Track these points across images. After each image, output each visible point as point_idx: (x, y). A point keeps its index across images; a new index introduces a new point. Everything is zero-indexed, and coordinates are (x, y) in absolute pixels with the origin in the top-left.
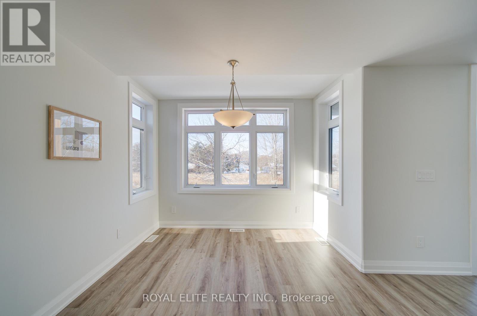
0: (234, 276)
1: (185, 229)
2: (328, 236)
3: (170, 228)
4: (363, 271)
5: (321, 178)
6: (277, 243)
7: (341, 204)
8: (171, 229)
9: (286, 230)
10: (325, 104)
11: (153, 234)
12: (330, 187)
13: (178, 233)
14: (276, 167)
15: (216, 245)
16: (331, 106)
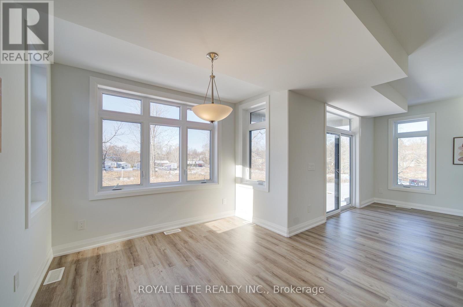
0: (212, 275)
1: (103, 247)
2: (253, 218)
3: (77, 252)
4: (288, 236)
5: (243, 172)
6: (219, 233)
7: (268, 191)
8: (79, 253)
9: (217, 221)
10: (246, 110)
11: (50, 268)
12: (250, 179)
13: (95, 254)
14: (154, 164)
15: (165, 253)
16: (251, 113)
